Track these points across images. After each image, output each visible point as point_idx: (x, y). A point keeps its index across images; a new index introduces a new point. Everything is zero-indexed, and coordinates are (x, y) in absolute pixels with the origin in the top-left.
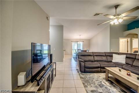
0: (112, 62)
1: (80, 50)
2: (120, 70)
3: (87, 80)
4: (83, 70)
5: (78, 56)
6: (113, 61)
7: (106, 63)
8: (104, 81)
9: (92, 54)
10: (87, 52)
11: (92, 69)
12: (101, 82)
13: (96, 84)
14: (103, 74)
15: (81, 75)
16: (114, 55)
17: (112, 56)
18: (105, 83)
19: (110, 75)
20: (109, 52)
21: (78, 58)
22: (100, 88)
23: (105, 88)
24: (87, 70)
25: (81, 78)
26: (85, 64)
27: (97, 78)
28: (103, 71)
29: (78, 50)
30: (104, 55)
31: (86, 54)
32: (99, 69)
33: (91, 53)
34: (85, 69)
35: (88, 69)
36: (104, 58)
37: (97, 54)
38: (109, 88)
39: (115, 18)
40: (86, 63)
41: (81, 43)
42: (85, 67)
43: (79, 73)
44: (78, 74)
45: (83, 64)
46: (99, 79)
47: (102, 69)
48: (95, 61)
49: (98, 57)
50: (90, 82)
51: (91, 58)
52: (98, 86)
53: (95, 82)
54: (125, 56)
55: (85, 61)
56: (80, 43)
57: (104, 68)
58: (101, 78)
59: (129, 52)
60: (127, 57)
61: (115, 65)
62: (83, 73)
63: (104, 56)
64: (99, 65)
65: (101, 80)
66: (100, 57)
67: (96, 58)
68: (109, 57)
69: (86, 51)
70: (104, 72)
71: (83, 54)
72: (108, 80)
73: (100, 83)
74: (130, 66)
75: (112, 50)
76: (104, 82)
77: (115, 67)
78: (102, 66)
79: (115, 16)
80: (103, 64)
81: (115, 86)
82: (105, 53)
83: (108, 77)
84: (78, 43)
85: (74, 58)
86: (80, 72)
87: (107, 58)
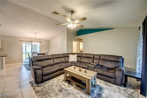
0: (68, 61)
1: (37, 53)
2: (75, 68)
3: (45, 92)
4: (39, 80)
5: (32, 62)
6: (70, 61)
7: (65, 64)
8: (64, 83)
9: (51, 57)
10: (46, 54)
11: (51, 75)
12: (61, 86)
13: (56, 91)
14: (62, 75)
15: (37, 88)
16: (70, 55)
17: (69, 57)
18: (65, 85)
19: (68, 75)
20: (66, 53)
21: (33, 65)
22: (60, 94)
23: (65, 90)
24: (45, 78)
25: (36, 93)
26: (42, 71)
27: (57, 83)
28: (62, 73)
29: (33, 53)
30: (63, 56)
31: (45, 58)
32: (59, 72)
33: (50, 55)
34: (42, 78)
35: (47, 76)
36: (63, 60)
37: (57, 56)
38: (68, 88)
39: (71, 22)
40: (44, 69)
41: (38, 44)
42: (43, 75)
43: (33, 86)
44: (32, 88)
45: (39, 72)
46: (59, 83)
47: (61, 71)
48: (55, 64)
49: (58, 59)
50: (50, 92)
51: (51, 62)
52: (58, 92)
53: (56, 88)
54: (76, 55)
55: (42, 67)
56: (36, 43)
57: (63, 69)
58: (61, 81)
59: (78, 52)
60: (78, 56)
61: (71, 64)
62: (40, 85)
63: (63, 57)
64: (58, 68)
65: (60, 84)
66: (59, 59)
67: (56, 61)
68: (66, 58)
69: (44, 54)
70: (64, 73)
71: (40, 58)
72: (67, 80)
73: (60, 88)
74: (79, 62)
75: (68, 51)
76: (63, 85)
77: (71, 66)
78: (61, 67)
79: (71, 20)
80: (62, 66)
81: (72, 84)
82: (63, 54)
83: (67, 77)
84: (33, 43)
85: (25, 65)
86: (35, 85)
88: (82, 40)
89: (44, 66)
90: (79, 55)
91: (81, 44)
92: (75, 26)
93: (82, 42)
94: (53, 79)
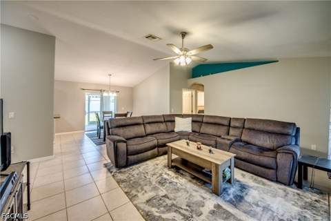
0: (173, 131)
1: (111, 112)
2: (188, 144)
3: (134, 182)
4: (122, 161)
5: (109, 129)
6: (176, 130)
7: (167, 136)
8: (166, 170)
9: (141, 121)
10: (129, 116)
11: (142, 154)
12: (161, 175)
13: (154, 183)
14: (162, 157)
15: (119, 175)
16: (177, 119)
17: (174, 121)
18: (168, 175)
19: (174, 157)
20: (169, 113)
21: (109, 134)
22: (161, 188)
23: (170, 183)
24: (132, 158)
25: (118, 182)
26: (127, 145)
27: (154, 170)
28: (161, 153)
29: (104, 113)
30: (162, 120)
31: (129, 122)
32: (156, 149)
33: (139, 118)
34: (127, 158)
35: (135, 156)
36: (162, 127)
37: (150, 120)
38: (175, 180)
39: (181, 53)
40: (130, 142)
41: (113, 96)
42: (128, 153)
43: (111, 172)
44: (109, 174)
45: (122, 146)
46: (157, 170)
47: (160, 149)
48: (147, 135)
49: (153, 125)
50: (142, 183)
51: (139, 130)
52: (157, 185)
53: (152, 179)
54: (191, 118)
55: (127, 139)
56: (111, 94)
57: (164, 145)
58: (160, 166)
59: (194, 113)
60: (193, 121)
61: (178, 137)
62: (123, 170)
63: (161, 122)
64: (155, 142)
65: (160, 172)
66: (156, 124)
67: (150, 129)
68: (169, 124)
69: (126, 115)
70: (165, 153)
71: (122, 123)
72: (173, 167)
73: (160, 178)
74: (197, 134)
75: (173, 110)
76: (166, 174)
77: (179, 140)
78: (161, 142)
79: (181, 50)
80: (162, 139)
81: (182, 174)
82: (163, 115)
83: (172, 161)
84: (105, 94)
85: (90, 136)
86: (114, 170)
87: (167, 126)
88: (203, 86)
89: (129, 137)
90: (195, 119)
91: (201, 95)
92: (189, 61)
93: (203, 90)
94: (145, 163)
